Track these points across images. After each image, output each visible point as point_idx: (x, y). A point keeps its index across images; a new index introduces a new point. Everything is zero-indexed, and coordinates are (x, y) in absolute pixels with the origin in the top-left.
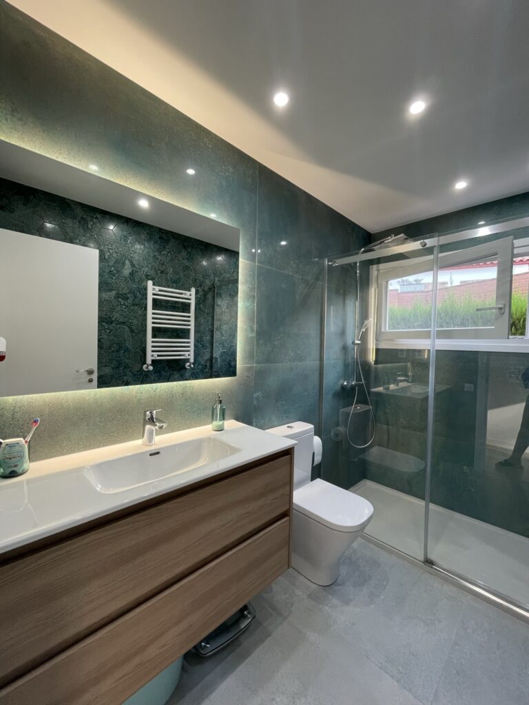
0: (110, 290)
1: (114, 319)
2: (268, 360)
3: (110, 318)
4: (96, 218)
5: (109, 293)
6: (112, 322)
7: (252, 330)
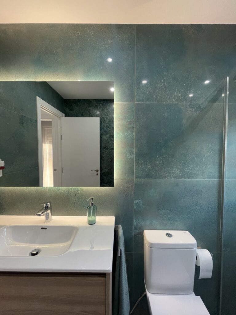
0: (107, 134)
1: (108, 147)
2: (148, 176)
3: (107, 147)
4: (101, 104)
5: (106, 136)
6: (108, 149)
7: (131, 153)
